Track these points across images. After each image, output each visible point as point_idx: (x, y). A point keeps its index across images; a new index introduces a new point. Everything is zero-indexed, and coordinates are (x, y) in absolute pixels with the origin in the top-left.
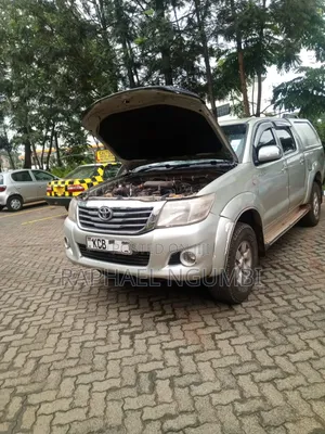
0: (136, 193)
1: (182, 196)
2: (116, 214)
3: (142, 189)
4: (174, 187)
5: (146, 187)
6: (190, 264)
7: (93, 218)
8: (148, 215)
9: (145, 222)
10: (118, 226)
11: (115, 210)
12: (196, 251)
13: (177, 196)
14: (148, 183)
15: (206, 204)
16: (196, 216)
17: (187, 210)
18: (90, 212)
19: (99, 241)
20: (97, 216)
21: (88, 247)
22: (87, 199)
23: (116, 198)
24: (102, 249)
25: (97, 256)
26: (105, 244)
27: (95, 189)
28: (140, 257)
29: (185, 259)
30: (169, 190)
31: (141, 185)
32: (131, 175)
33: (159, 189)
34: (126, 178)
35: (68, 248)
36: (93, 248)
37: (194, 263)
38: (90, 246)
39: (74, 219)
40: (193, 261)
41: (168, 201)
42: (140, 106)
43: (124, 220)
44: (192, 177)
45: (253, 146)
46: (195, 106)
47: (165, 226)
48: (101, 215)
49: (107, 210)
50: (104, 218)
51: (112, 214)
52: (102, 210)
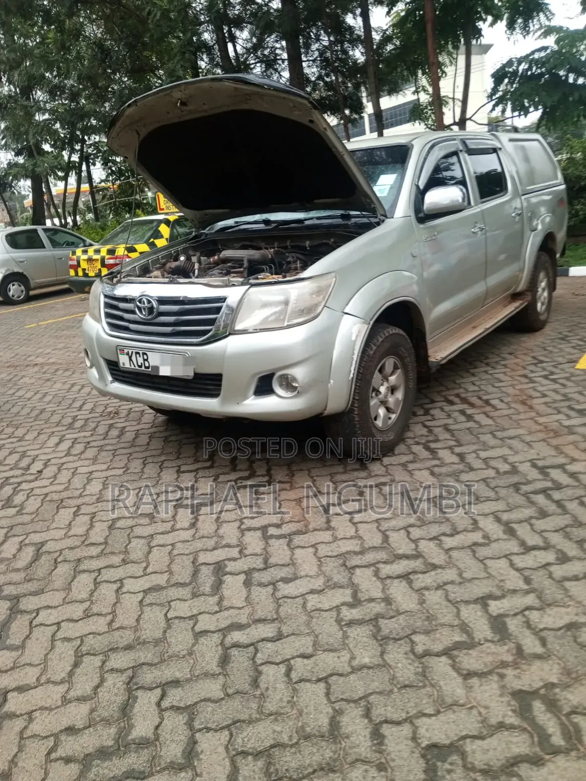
0: (205, 272)
2: (164, 308)
3: (217, 264)
4: (272, 261)
5: (225, 261)
6: (289, 394)
7: (127, 316)
8: (218, 310)
9: (213, 322)
10: (169, 329)
11: (163, 301)
12: (299, 373)
15: (319, 291)
16: (301, 312)
17: (286, 303)
18: (122, 305)
19: (138, 355)
20: (133, 312)
21: (121, 365)
22: (119, 282)
23: (167, 280)
24: (143, 368)
25: (138, 380)
26: (147, 360)
27: (136, 264)
28: (208, 382)
29: (281, 385)
30: (264, 267)
31: (216, 257)
32: (203, 237)
33: (246, 264)
34: (193, 243)
35: (91, 367)
36: (129, 366)
37: (296, 392)
38: (124, 364)
39: (98, 316)
40: (295, 388)
41: (252, 285)
42: (206, 111)
43: (178, 319)
44: (307, 243)
45: (418, 187)
46: (300, 113)
47: (247, 330)
48: (140, 309)
49: (149, 302)
50: (145, 315)
51: (158, 308)
52: (140, 301)
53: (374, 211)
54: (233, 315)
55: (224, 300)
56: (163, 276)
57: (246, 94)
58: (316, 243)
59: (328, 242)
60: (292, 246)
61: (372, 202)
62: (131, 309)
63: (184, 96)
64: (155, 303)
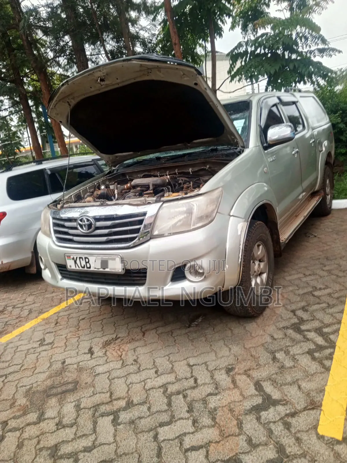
0: (123, 195)
1: (181, 195)
2: (99, 224)
3: (129, 189)
4: (169, 184)
5: (134, 187)
6: (198, 279)
7: (71, 231)
8: (141, 222)
9: (137, 231)
10: (104, 239)
11: (98, 219)
13: (175, 196)
14: (137, 181)
15: (212, 202)
16: (201, 218)
17: (190, 212)
18: (67, 224)
19: (81, 259)
20: (76, 228)
21: (69, 267)
22: (62, 207)
23: (98, 203)
24: (86, 269)
25: (81, 277)
26: (88, 262)
27: (72, 194)
28: (136, 275)
30: (164, 188)
31: (129, 185)
32: (115, 172)
33: (151, 188)
34: (109, 177)
35: (45, 269)
37: (203, 277)
38: (70, 266)
39: (48, 232)
40: (202, 274)
41: (164, 202)
42: (118, 84)
43: (111, 231)
44: (190, 170)
45: (260, 126)
46: (188, 79)
47: (164, 234)
48: (81, 226)
49: (88, 220)
50: (85, 230)
51: (95, 225)
52: (81, 220)
53: (236, 144)
54: (152, 225)
55: (144, 214)
56: (95, 201)
57: (148, 69)
58: (196, 169)
59: (205, 168)
60: (179, 173)
61: (236, 138)
62: (74, 226)
63: (102, 75)
64: (92, 221)
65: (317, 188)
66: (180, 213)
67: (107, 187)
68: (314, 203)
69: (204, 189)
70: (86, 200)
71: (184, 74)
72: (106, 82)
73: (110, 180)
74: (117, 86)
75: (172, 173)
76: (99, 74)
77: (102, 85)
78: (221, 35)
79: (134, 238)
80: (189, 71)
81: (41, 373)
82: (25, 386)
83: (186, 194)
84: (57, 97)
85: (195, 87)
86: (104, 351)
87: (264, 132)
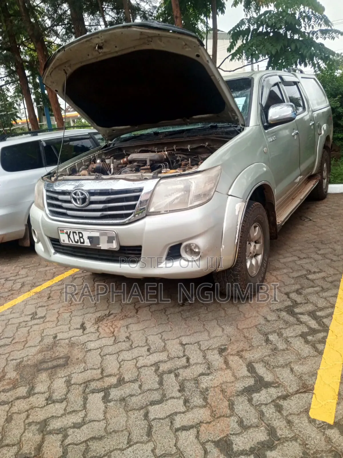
0: (119, 170)
1: (179, 171)
2: (94, 198)
3: (126, 164)
4: (167, 160)
5: (131, 162)
6: (196, 258)
7: (65, 205)
8: (137, 198)
9: (133, 207)
10: (99, 214)
11: (92, 193)
12: (200, 242)
13: (172, 172)
14: (133, 156)
15: (210, 180)
16: (198, 197)
17: (187, 190)
18: (61, 197)
19: (75, 234)
20: (69, 202)
21: (62, 241)
22: (56, 180)
23: (93, 177)
24: (79, 244)
25: (74, 252)
26: (82, 237)
27: (66, 167)
28: (130, 252)
29: (186, 252)
30: (162, 164)
31: (125, 159)
32: (111, 146)
33: (148, 163)
34: (105, 150)
35: (38, 242)
36: (68, 242)
37: (199, 256)
38: (64, 241)
39: (42, 206)
40: (198, 253)
41: (162, 178)
42: (116, 52)
43: (106, 206)
44: (189, 147)
45: (261, 105)
46: (190, 49)
47: (160, 212)
48: (75, 200)
49: (82, 194)
50: (80, 204)
51: (90, 199)
52: (75, 194)
53: (237, 122)
54: (148, 202)
55: (141, 190)
56: (89, 174)
57: (149, 37)
58: (195, 146)
59: (204, 145)
60: (177, 150)
61: (236, 115)
62: (68, 200)
63: (101, 42)
64: (87, 195)
65: (314, 172)
66: (178, 190)
67: (103, 161)
68: (311, 186)
69: (203, 166)
70: (80, 173)
71: (186, 44)
72: (105, 50)
73: (106, 154)
74: (115, 55)
75: (170, 149)
76: (96, 41)
77: (100, 53)
78: (223, 12)
79: (130, 214)
80: (191, 41)
81: (32, 347)
82: (16, 360)
83: (184, 171)
84: (53, 63)
85: (197, 59)
86: (96, 326)
87: (265, 110)
